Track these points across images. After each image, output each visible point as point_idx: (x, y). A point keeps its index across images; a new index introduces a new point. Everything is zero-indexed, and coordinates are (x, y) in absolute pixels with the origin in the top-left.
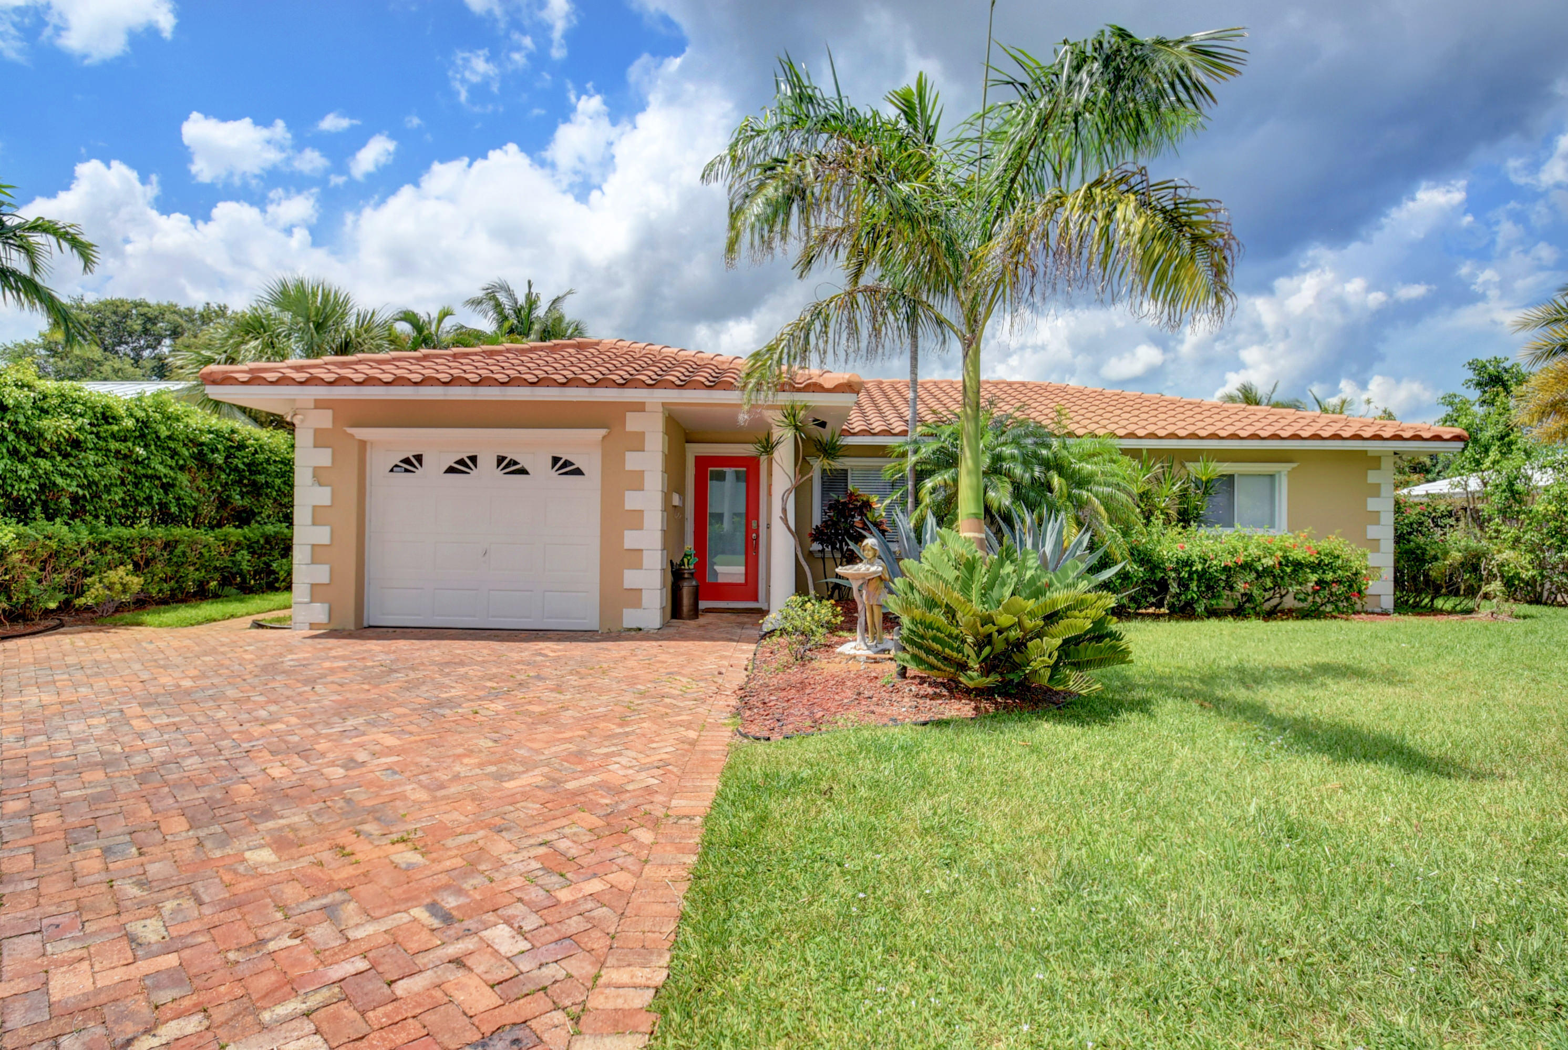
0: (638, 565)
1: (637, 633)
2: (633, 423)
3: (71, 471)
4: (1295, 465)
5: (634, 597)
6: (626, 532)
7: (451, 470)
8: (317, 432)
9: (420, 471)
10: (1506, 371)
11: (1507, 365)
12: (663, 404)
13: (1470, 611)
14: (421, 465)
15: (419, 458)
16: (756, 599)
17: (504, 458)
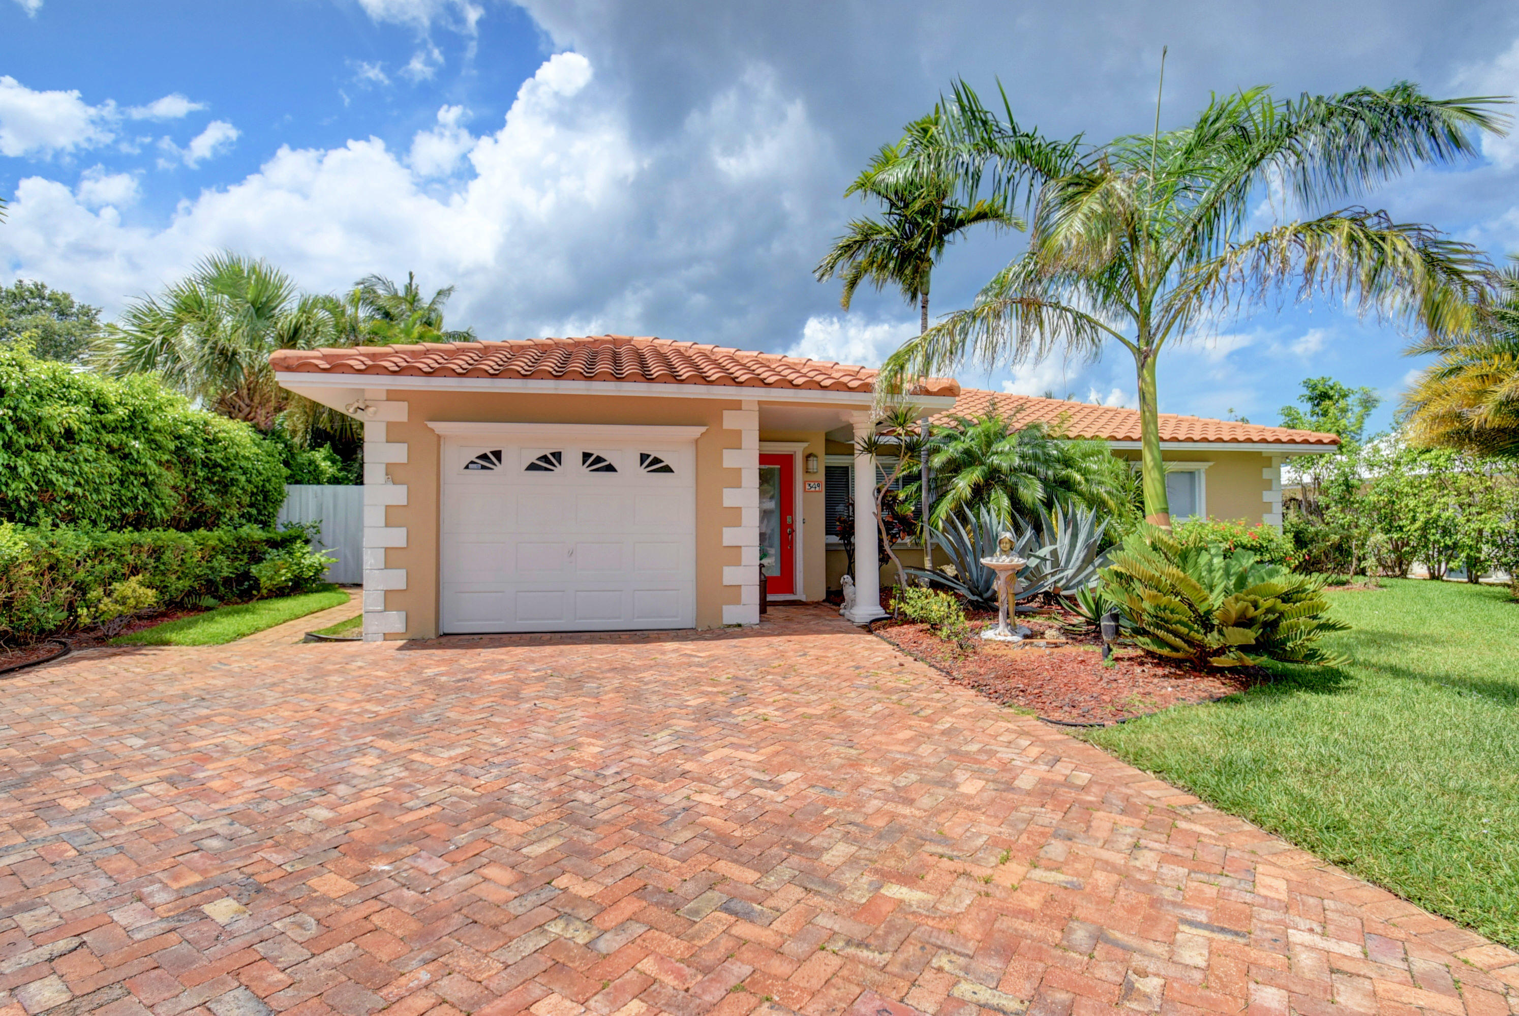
0: (737, 562)
1: (737, 630)
2: (730, 420)
3: (68, 466)
4: (1211, 464)
5: (734, 593)
6: (725, 529)
7: (532, 467)
8: (390, 426)
9: (499, 468)
10: (1332, 388)
11: (1331, 383)
12: (759, 402)
13: (1343, 583)
14: (499, 460)
15: (498, 454)
16: (791, 591)
17: (590, 455)
